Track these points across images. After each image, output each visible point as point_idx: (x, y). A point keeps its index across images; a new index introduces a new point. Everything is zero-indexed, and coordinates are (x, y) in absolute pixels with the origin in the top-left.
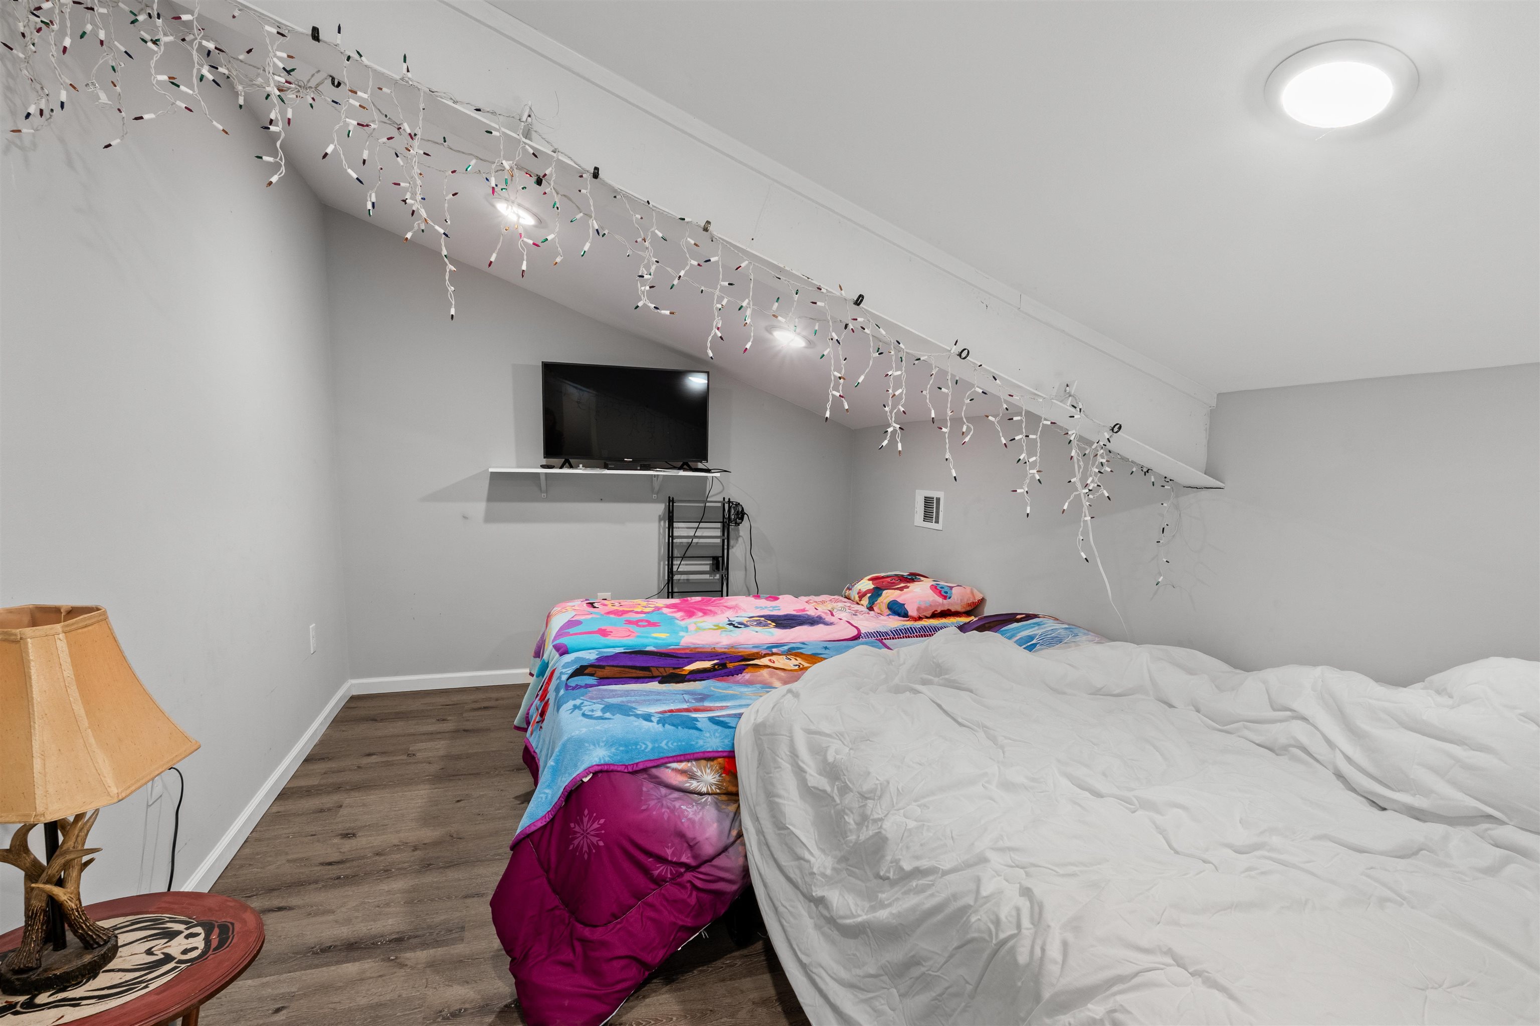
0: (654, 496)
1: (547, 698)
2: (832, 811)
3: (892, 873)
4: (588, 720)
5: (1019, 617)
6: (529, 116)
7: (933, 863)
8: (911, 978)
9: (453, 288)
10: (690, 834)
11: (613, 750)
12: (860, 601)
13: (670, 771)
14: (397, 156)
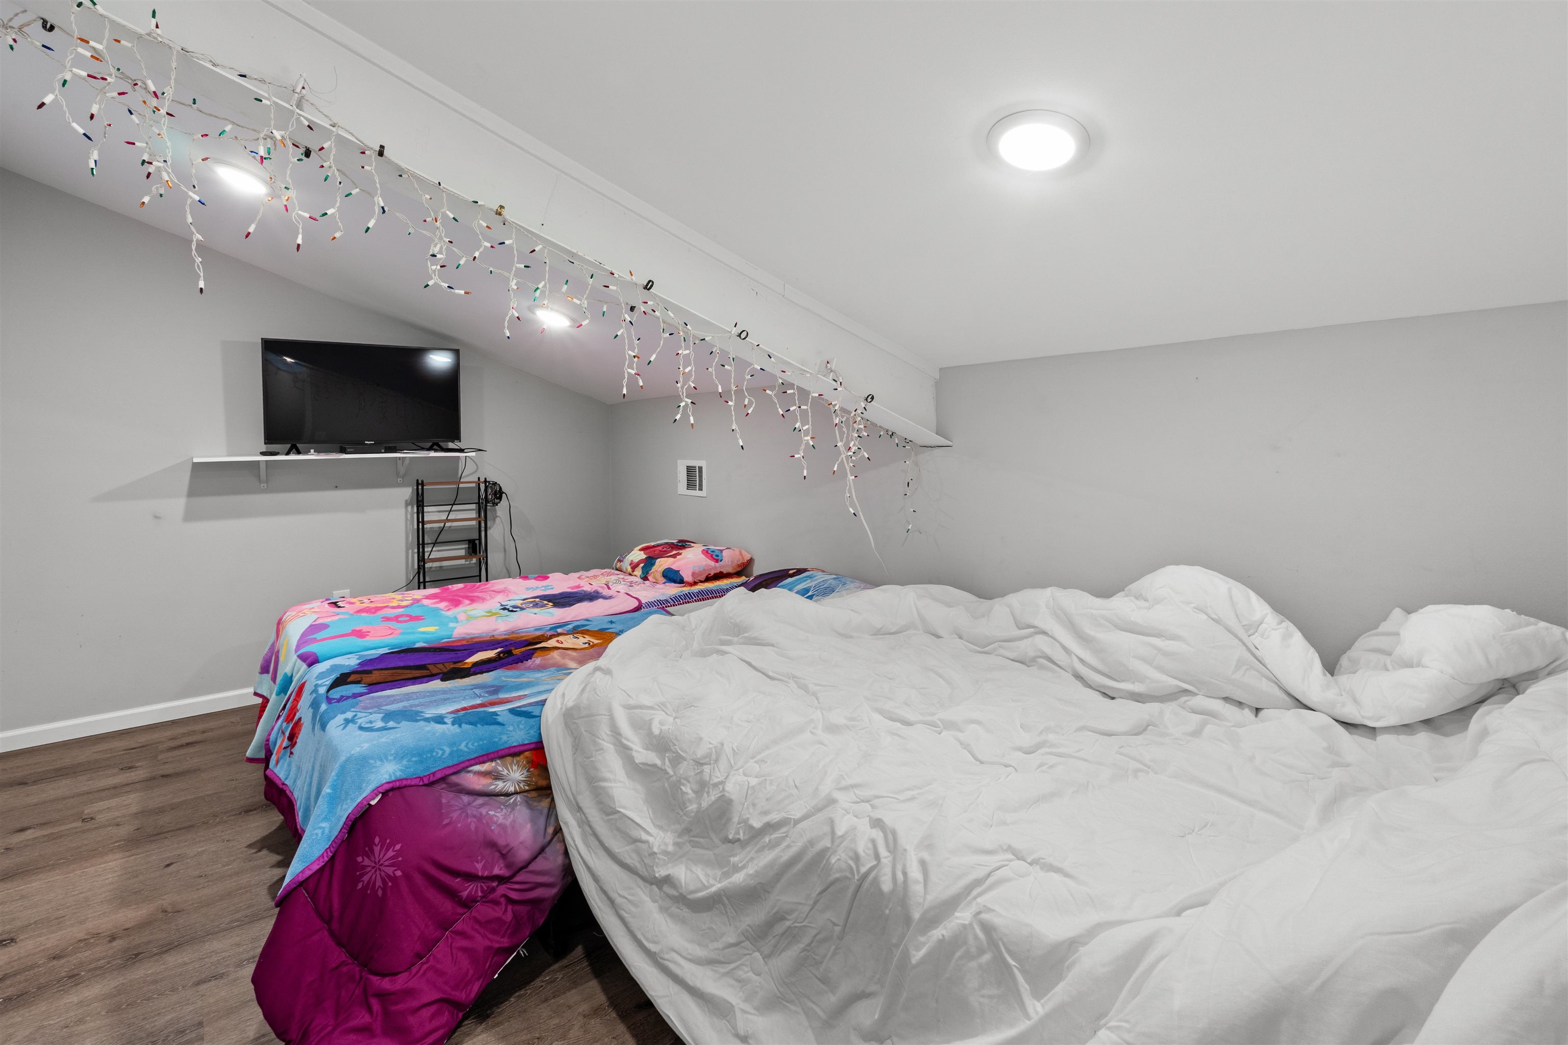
0: (399, 480)
1: (296, 718)
2: (666, 785)
3: (741, 834)
4: (368, 733)
5: (791, 572)
6: (303, 88)
7: (783, 815)
8: (774, 937)
9: (200, 259)
10: (501, 842)
11: (405, 762)
12: (633, 571)
13: (472, 775)
14: (131, 113)
